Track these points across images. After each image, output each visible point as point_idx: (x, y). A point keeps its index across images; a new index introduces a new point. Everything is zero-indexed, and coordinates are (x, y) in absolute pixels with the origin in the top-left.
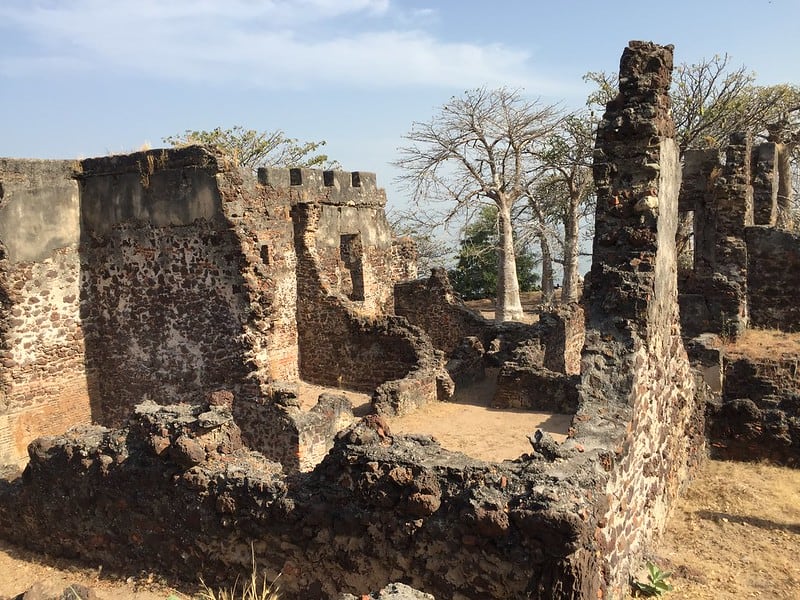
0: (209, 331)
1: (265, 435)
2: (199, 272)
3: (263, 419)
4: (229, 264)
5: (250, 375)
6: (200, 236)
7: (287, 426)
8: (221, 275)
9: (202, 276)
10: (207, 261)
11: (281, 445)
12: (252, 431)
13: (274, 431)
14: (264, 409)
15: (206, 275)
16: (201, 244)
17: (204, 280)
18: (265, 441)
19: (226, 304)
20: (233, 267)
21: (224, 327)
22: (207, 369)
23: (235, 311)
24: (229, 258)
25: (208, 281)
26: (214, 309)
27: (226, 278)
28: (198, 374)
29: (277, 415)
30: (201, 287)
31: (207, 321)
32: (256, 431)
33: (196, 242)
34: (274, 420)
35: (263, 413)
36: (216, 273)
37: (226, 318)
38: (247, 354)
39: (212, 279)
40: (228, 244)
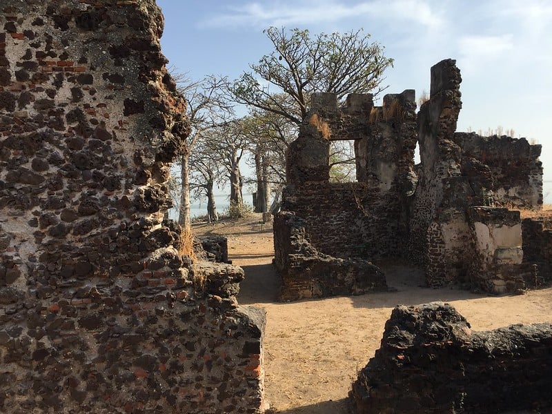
0: (56, 185)
1: (185, 352)
2: (43, 78)
3: (183, 326)
4: (118, 64)
5: (157, 254)
6: (50, 12)
7: (234, 327)
8: (99, 81)
9: (49, 85)
10: (65, 56)
11: (219, 364)
12: (154, 353)
13: (204, 344)
14: (185, 308)
15: (58, 84)
16: (50, 26)
17: (51, 93)
18: (187, 363)
19: (102, 134)
20: (130, 66)
21: (97, 176)
22: (47, 258)
23: (126, 146)
24: (118, 53)
25: (64, 94)
26: (74, 144)
27: (110, 87)
28: (23, 269)
29: (216, 313)
30: (43, 105)
31: (53, 170)
32: (163, 350)
33: (38, 22)
34: (207, 322)
35: (185, 317)
36: (88, 79)
37: (103, 161)
38: (149, 218)
39: (75, 91)
40: (120, 26)
